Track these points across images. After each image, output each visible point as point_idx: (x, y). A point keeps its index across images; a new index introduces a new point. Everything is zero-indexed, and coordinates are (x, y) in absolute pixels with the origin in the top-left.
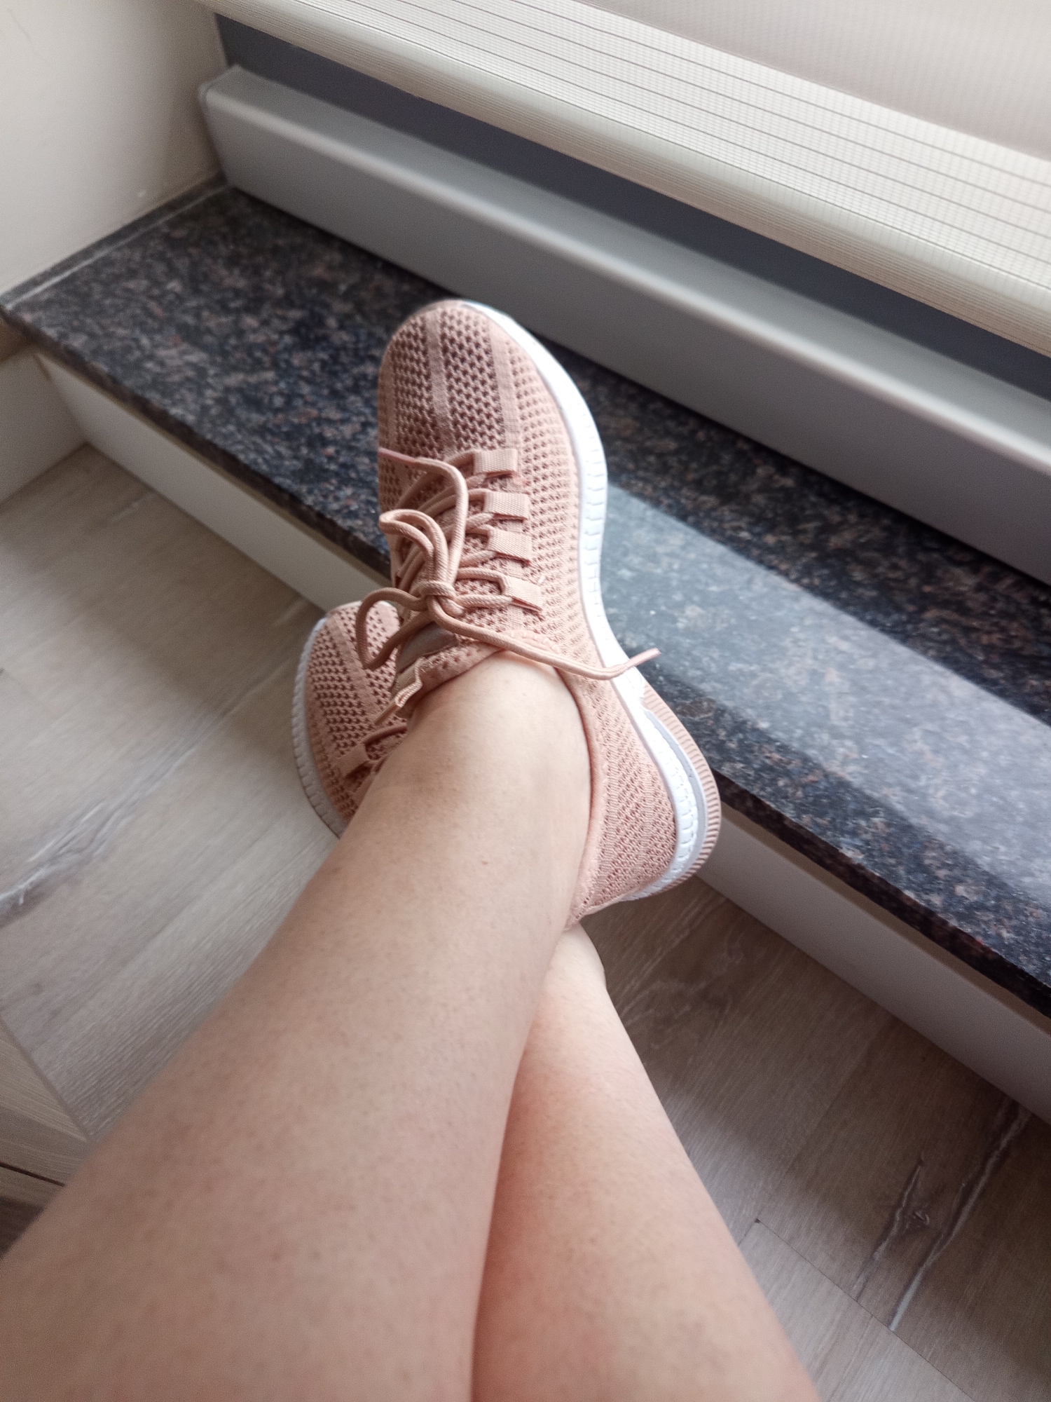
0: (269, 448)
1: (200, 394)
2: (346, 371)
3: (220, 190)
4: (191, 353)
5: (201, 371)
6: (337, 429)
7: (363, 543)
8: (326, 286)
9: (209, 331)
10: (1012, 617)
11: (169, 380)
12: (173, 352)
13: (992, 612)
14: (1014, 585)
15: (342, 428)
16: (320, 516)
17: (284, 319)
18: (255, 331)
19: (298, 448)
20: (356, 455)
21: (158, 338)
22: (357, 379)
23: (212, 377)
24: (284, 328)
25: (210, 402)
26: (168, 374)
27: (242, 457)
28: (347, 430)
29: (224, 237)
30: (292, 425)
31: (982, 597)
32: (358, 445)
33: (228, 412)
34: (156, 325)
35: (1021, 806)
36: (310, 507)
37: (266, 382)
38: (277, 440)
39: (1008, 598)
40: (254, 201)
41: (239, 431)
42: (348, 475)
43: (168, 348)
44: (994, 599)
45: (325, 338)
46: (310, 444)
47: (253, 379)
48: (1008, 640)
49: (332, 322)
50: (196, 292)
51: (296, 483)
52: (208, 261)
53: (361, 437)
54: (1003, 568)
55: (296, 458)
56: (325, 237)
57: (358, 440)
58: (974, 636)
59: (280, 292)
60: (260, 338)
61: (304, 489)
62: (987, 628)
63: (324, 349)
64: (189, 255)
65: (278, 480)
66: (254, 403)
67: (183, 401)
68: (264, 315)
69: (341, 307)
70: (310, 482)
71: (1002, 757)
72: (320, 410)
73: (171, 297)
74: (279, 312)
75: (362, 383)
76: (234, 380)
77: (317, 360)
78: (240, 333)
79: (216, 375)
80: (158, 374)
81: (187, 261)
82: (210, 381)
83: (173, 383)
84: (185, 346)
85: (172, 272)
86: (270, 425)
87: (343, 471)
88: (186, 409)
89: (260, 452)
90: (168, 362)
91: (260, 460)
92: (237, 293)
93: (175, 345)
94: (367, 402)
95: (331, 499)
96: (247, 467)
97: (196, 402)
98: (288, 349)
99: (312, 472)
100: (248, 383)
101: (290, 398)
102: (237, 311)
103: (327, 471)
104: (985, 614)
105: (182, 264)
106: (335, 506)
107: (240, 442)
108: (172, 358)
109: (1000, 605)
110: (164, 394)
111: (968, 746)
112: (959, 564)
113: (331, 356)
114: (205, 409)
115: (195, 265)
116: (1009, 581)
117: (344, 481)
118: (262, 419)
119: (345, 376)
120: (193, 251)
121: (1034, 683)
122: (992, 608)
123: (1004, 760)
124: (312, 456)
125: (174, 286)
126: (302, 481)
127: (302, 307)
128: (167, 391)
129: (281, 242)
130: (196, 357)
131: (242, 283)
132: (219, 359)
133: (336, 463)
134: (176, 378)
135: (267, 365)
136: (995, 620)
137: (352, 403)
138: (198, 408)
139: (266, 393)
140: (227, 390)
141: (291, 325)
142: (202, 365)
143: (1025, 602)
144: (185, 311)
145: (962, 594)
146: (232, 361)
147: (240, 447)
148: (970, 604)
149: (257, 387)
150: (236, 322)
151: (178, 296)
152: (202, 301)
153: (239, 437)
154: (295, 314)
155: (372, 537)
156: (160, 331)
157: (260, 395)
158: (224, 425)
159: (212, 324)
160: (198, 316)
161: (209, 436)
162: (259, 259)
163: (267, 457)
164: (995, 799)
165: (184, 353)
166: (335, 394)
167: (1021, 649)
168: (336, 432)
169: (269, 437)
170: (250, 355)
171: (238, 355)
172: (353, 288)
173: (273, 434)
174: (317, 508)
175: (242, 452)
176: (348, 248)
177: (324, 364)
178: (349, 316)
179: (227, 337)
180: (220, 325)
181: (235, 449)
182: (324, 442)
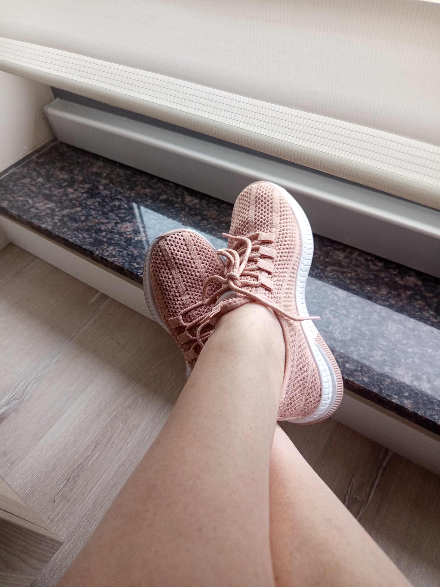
0: (80, 236)
1: (53, 218)
2: (108, 204)
3: (56, 143)
4: (48, 204)
5: (53, 210)
6: (106, 226)
7: (118, 266)
8: (97, 174)
9: (55, 195)
10: (358, 266)
11: (41, 214)
12: (42, 204)
13: (351, 265)
14: (359, 255)
15: (107, 225)
16: (101, 258)
17: (83, 188)
18: (72, 193)
19: (91, 234)
20: (114, 234)
21: (35, 199)
22: (112, 207)
23: (57, 212)
24: (83, 191)
25: (57, 221)
26: (40, 212)
27: (70, 240)
28: (110, 226)
29: (58, 160)
30: (89, 226)
31: (347, 260)
32: (114, 231)
33: (64, 224)
34: (34, 195)
35: (367, 333)
36: (97, 255)
37: (78, 212)
38: (83, 232)
39: (357, 260)
40: (69, 146)
41: (68, 230)
42: (111, 242)
43: (39, 203)
44: (352, 261)
45: (99, 193)
46: (96, 232)
47: (73, 211)
48: (358, 275)
49: (101, 187)
50: (49, 181)
51: (92, 247)
52: (53, 169)
53: (115, 228)
54: (354, 249)
55: (91, 238)
56: (97, 157)
57: (114, 229)
58: (345, 274)
59: (81, 178)
60: (75, 196)
61: (95, 249)
62: (350, 271)
63: (99, 198)
64: (45, 168)
65: (84, 247)
66: (74, 220)
67: (46, 221)
68: (76, 187)
69: (104, 182)
70: (97, 246)
71: (359, 316)
72: (99, 220)
73: (39, 184)
74: (81, 186)
75: (114, 208)
76: (66, 212)
77: (97, 202)
78: (67, 195)
79: (58, 211)
80: (36, 213)
81: (45, 170)
82: (56, 213)
83: (42, 216)
84: (46, 202)
85: (39, 175)
86: (80, 227)
87: (109, 240)
88: (48, 225)
89: (77, 237)
90: (39, 208)
91: (77, 240)
92: (65, 180)
93: (42, 202)
94: (117, 215)
95: (105, 251)
96: (72, 243)
97: (51, 221)
98: (85, 199)
99: (98, 243)
100: (71, 213)
101: (87, 216)
102: (65, 186)
103: (103, 241)
104: (348, 266)
105: (43, 172)
106: (107, 254)
107: (69, 235)
108: (41, 206)
109: (353, 263)
110: (39, 220)
111: (346, 314)
112: (338, 250)
113: (102, 200)
114: (55, 224)
115: (48, 171)
116: (356, 254)
117: (110, 244)
118: (77, 225)
119: (108, 206)
120: (46, 166)
121: (369, 289)
122: (351, 264)
123: (359, 317)
124: (97, 236)
125: (40, 180)
126: (94, 246)
127: (90, 183)
128: (40, 218)
129: (80, 160)
130: (51, 205)
131: (66, 177)
132: (59, 205)
133: (106, 238)
134: (43, 214)
135: (78, 205)
136: (353, 268)
137: (111, 216)
138: (52, 223)
139: (78, 215)
140: (63, 216)
141: (86, 190)
142: (53, 208)
143: (363, 261)
144: (45, 189)
145: (340, 260)
146: (65, 205)
147: (69, 236)
148: (343, 263)
149: (74, 214)
150: (65, 191)
151: (42, 183)
152: (51, 185)
153: (69, 233)
154: (87, 186)
155: (122, 263)
156: (36, 197)
157: (76, 216)
158: (63, 229)
159: (55, 193)
160: (50, 190)
161: (57, 234)
162: (72, 167)
163: (79, 238)
164: (357, 332)
165: (46, 204)
166: (104, 213)
167: (363, 277)
168: (105, 227)
169: (80, 232)
170: (71, 202)
171: (66, 203)
172: (109, 174)
173: (82, 230)
174: (100, 255)
175: (70, 238)
176: (106, 160)
177: (99, 202)
178: (107, 185)
179: (62, 196)
180: (59, 192)
181: (67, 237)
182: (101, 231)
